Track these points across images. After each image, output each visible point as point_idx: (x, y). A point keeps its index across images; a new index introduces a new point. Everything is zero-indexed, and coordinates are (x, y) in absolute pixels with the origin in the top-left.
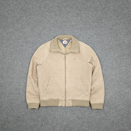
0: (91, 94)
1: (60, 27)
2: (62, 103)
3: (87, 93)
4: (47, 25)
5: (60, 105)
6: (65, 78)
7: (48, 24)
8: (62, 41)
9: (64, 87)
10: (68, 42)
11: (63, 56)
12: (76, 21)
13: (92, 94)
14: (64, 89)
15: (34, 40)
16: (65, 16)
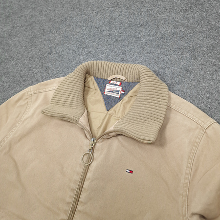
1: (117, 41)
4: (78, 30)
7: (81, 27)
8: (102, 83)
10: (125, 91)
11: (87, 143)
12: (182, 25)
15: (21, 71)
16: (144, 9)
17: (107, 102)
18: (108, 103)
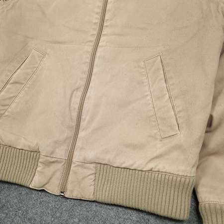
0: (204, 145)
2: (49, 171)
3: (181, 137)
5: (36, 182)
6: (88, 60)
9: (78, 100)
13: (215, 153)
14: (77, 107)
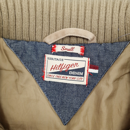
17: (58, 102)
18: (62, 103)
